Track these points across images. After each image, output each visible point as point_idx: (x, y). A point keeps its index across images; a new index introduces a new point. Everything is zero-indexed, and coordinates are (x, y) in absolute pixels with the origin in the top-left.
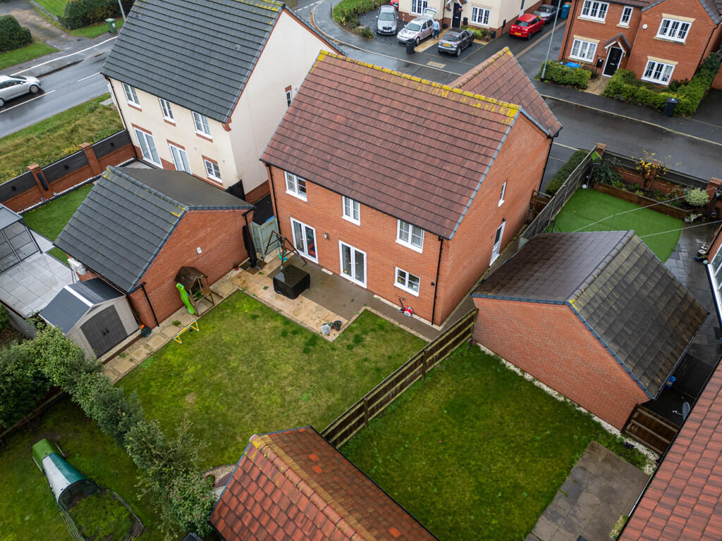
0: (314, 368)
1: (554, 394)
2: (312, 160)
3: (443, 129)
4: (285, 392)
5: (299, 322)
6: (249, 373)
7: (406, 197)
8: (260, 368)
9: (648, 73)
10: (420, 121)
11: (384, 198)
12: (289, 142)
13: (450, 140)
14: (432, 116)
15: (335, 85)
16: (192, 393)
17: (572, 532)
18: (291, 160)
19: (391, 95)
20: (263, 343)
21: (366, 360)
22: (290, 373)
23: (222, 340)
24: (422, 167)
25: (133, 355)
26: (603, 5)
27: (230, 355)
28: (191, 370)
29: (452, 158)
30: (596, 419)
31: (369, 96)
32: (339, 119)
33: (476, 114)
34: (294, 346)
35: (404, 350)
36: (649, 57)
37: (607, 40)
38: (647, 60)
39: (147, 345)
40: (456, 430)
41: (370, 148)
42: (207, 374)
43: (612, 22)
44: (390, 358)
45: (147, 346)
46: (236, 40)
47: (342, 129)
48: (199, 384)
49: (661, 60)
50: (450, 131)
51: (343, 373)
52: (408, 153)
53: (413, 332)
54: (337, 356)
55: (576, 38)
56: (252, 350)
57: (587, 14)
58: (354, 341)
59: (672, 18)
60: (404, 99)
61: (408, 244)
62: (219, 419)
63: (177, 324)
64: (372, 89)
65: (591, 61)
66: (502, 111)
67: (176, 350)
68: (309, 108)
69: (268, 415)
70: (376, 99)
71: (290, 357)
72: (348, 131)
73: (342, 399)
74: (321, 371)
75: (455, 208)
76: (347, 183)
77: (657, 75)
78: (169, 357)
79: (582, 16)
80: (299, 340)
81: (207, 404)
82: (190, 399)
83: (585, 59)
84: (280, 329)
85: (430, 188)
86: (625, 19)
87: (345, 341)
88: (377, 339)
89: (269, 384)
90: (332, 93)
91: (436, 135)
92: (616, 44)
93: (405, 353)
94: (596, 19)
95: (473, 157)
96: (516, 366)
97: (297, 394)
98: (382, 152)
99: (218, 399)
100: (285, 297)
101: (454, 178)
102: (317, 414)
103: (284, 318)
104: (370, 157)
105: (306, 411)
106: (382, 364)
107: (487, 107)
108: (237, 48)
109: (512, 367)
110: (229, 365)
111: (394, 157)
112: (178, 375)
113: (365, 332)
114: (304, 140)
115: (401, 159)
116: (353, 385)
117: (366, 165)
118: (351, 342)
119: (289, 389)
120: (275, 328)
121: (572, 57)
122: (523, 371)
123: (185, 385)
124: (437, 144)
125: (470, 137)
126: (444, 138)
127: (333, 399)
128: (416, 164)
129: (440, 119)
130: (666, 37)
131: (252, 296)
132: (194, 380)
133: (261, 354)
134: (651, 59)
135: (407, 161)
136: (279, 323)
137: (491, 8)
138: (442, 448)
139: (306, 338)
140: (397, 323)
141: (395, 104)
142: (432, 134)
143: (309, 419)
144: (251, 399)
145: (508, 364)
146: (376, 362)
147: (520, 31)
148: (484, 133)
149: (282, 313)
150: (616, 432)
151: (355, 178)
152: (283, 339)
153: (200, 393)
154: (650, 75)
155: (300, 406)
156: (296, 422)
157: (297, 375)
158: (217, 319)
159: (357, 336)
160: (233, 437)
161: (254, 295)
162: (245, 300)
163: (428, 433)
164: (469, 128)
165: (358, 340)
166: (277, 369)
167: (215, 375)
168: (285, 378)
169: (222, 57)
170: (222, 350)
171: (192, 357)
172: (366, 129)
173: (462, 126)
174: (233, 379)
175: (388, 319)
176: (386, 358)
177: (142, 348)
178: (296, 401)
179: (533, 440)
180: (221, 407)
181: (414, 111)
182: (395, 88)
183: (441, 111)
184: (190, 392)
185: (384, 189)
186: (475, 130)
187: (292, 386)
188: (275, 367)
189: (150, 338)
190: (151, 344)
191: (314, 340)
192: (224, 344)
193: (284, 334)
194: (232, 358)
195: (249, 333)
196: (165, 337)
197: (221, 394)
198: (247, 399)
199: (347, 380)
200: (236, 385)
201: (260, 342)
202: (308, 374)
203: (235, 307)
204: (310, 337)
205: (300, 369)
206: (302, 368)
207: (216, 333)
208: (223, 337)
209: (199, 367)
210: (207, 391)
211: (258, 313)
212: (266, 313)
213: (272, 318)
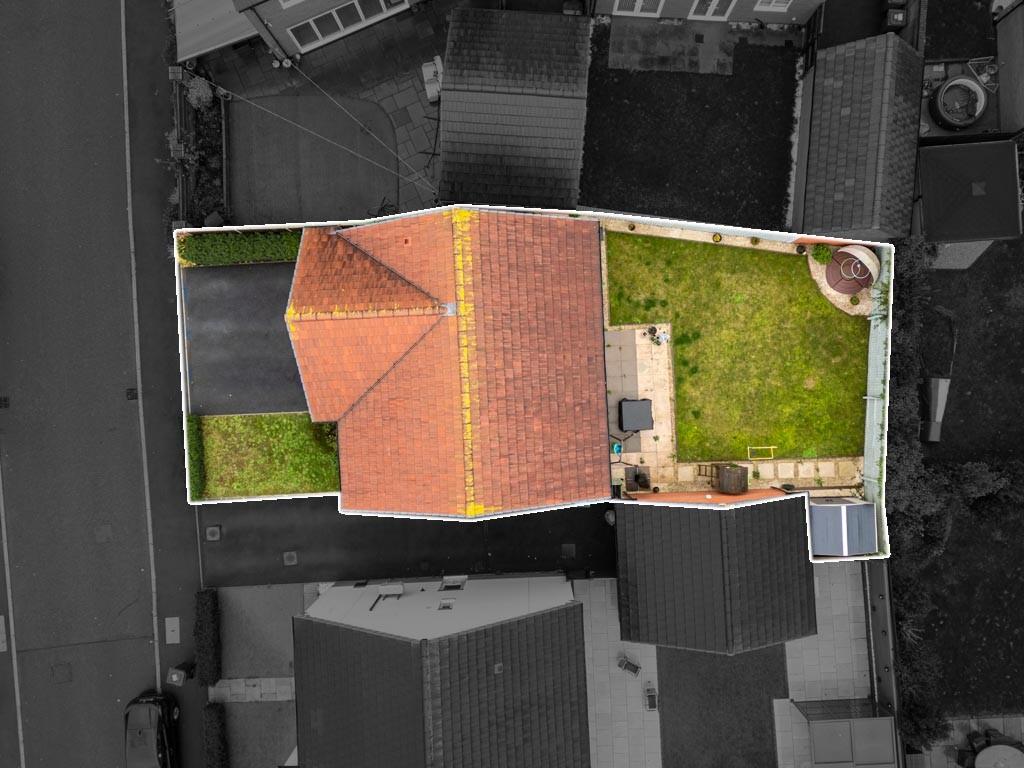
0: (709, 314)
2: (587, 428)
3: (506, 287)
4: (747, 318)
5: (671, 371)
6: (754, 361)
7: (581, 289)
8: (743, 357)
13: (514, 272)
16: (805, 387)
17: (696, 49)
20: (717, 379)
21: (666, 281)
22: (728, 329)
23: (741, 417)
24: (548, 288)
25: (812, 474)
27: (750, 393)
28: (788, 410)
29: (529, 259)
34: (699, 350)
35: (631, 258)
39: (795, 475)
42: (781, 392)
44: (648, 264)
45: (796, 473)
48: (793, 391)
51: (694, 287)
52: (541, 314)
53: (604, 265)
54: (681, 306)
56: (732, 380)
58: (654, 306)
62: (807, 344)
63: (756, 474)
64: (493, 405)
67: (781, 444)
69: (775, 313)
71: (713, 344)
73: (718, 268)
74: (706, 306)
76: (592, 366)
78: (791, 442)
80: (690, 352)
81: (803, 366)
82: (810, 384)
84: (691, 379)
85: (563, 268)
87: (661, 313)
88: (637, 288)
89: (750, 336)
91: (514, 291)
93: (632, 256)
97: (741, 307)
99: (794, 363)
100: (653, 409)
102: (744, 276)
103: (677, 387)
104: (560, 357)
105: (749, 288)
106: (661, 264)
110: (759, 385)
112: (800, 416)
113: (638, 305)
115: (549, 319)
116: (700, 270)
117: (568, 355)
118: (658, 308)
119: (742, 317)
120: (694, 384)
123: (802, 400)
124: (523, 285)
127: (724, 275)
128: (549, 297)
129: (497, 297)
131: (675, 442)
132: (794, 398)
133: (730, 370)
136: (687, 386)
139: (683, 349)
140: (605, 287)
142: (515, 298)
143: (753, 279)
144: (773, 337)
146: (662, 271)
148: (494, 237)
149: (672, 396)
151: (584, 361)
152: (700, 367)
153: (800, 381)
155: (749, 295)
156: (763, 287)
157: (724, 323)
158: (725, 445)
159: (647, 308)
160: (811, 320)
161: (672, 441)
162: (684, 443)
164: (495, 258)
165: (650, 304)
166: (732, 342)
167: (777, 386)
168: (735, 329)
170: (751, 406)
171: (777, 423)
173: (495, 267)
174: (768, 368)
175: (606, 298)
176: (651, 266)
177: (802, 475)
178: (747, 302)
180: (797, 353)
183: (488, 301)
184: (805, 390)
186: (494, 249)
187: (737, 317)
188: (732, 347)
189: (787, 479)
190: (792, 472)
191: (679, 341)
192: (743, 411)
193: (694, 370)
194: (752, 390)
195: (717, 402)
196: (776, 470)
197: (788, 364)
198: (775, 341)
199: (699, 278)
200: (770, 362)
201: (718, 382)
202: (718, 314)
203: (700, 443)
204: (679, 347)
205: (718, 324)
206: (716, 324)
207: (739, 430)
208: (738, 418)
209: (780, 407)
210: (794, 377)
211: (691, 417)
212: (683, 409)
213: (685, 398)
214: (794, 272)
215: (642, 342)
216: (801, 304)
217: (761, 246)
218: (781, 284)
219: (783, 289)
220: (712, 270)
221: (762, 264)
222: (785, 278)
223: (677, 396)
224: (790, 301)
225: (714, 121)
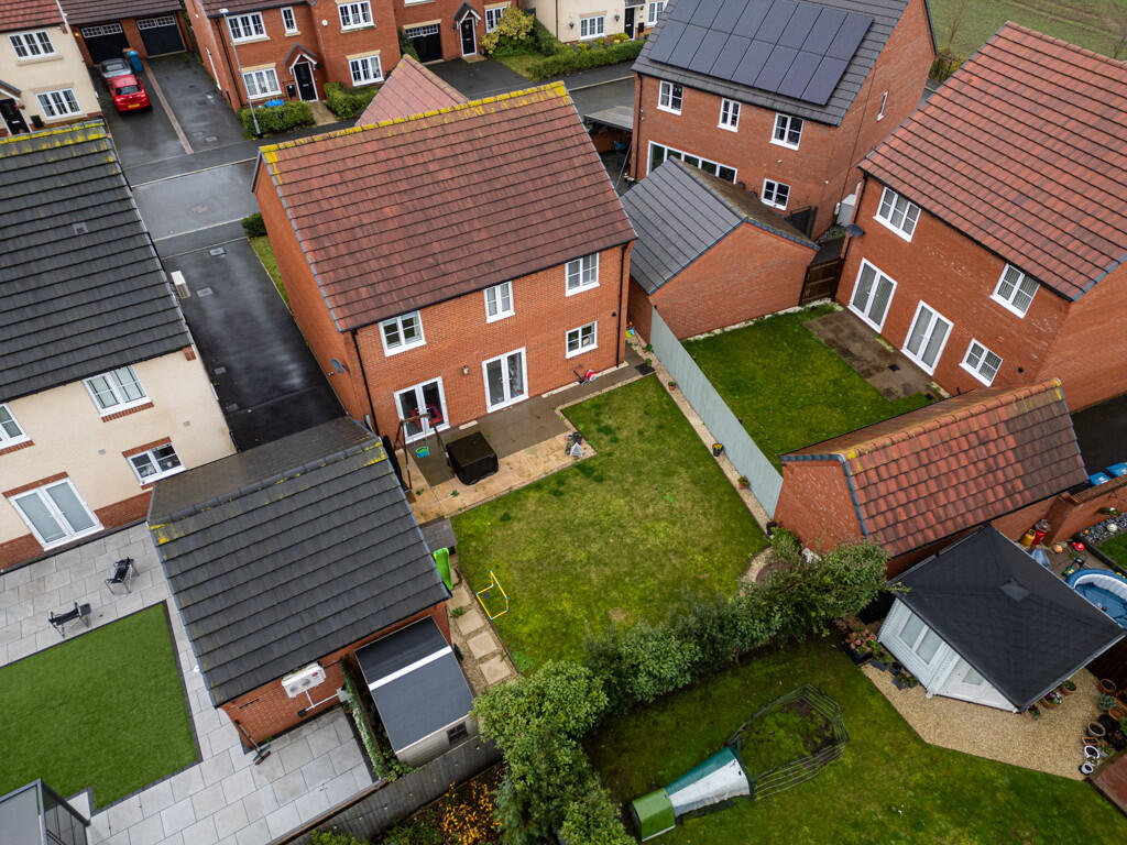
0: (631, 480)
1: (742, 325)
2: (413, 278)
3: (517, 146)
4: (653, 515)
5: (543, 476)
6: (607, 543)
7: (560, 234)
8: (604, 530)
9: (357, 77)
10: (486, 153)
11: (540, 252)
12: (357, 282)
13: (536, 152)
14: (492, 141)
15: (336, 178)
16: (610, 612)
17: (883, 369)
18: (385, 299)
19: (422, 146)
20: (560, 518)
21: (641, 433)
22: (628, 504)
23: (529, 561)
24: (541, 195)
25: (492, 679)
26: (253, 17)
27: (564, 557)
28: (567, 606)
29: (557, 167)
30: (781, 313)
31: (397, 164)
32: (388, 212)
33: (531, 112)
34: (585, 489)
35: (642, 400)
36: (348, 57)
37: (284, 59)
38: (347, 61)
39: (480, 659)
40: (761, 398)
41: (465, 216)
42: (586, 588)
43: (276, 33)
44: (646, 413)
45: (483, 659)
46: (67, 219)
47: (408, 219)
48: (596, 601)
49: (362, 54)
50: (526, 143)
51: (650, 456)
52: (511, 191)
53: (619, 385)
54: (623, 454)
55: (245, 71)
56: (568, 532)
57: (240, 36)
58: (607, 434)
60: (442, 142)
61: (582, 288)
62: (666, 590)
63: (459, 613)
64: (393, 154)
65: (279, 92)
66: (550, 95)
67: (516, 619)
68: (334, 227)
69: (680, 540)
70: (410, 161)
71: (599, 497)
72: (419, 216)
73: (688, 468)
74: (639, 473)
75: (610, 207)
76: (485, 269)
77: (366, 76)
78: (526, 630)
79: (236, 41)
80: (577, 481)
81: (636, 598)
82: (619, 617)
83: (270, 93)
84: (546, 495)
85: (570, 208)
86: (290, 24)
87: (602, 442)
88: (614, 415)
89: (634, 527)
90: (342, 189)
91: (518, 156)
92: (302, 58)
93: (645, 400)
94: (255, 37)
95: (573, 152)
96: (702, 334)
98: (484, 210)
99: (633, 585)
100: (488, 478)
101: (580, 184)
102: (699, 495)
103: (528, 488)
104: (477, 224)
105: (689, 504)
106: (654, 422)
107: (533, 100)
108: (81, 230)
109: (702, 337)
110: (581, 561)
111: (501, 205)
112: (567, 624)
113: (598, 422)
114: (374, 265)
115: (510, 203)
116: (673, 453)
117: (484, 235)
118: (607, 438)
119: (651, 510)
120: (540, 502)
121: (252, 98)
122: (709, 332)
123: (591, 618)
124: (528, 164)
125: (550, 137)
126: (527, 154)
127: (684, 475)
128: (532, 197)
129: (503, 138)
130: (352, 26)
131: (459, 512)
132: (588, 606)
133: (579, 525)
134: (351, 58)
135: (519, 201)
136: (534, 495)
138: (778, 413)
139: (577, 475)
140: (598, 393)
141: (439, 153)
142: (514, 158)
143: (701, 504)
144: (649, 550)
145: (697, 337)
146: (648, 425)
147: (135, 100)
148: (558, 124)
149: (515, 488)
150: (797, 309)
151: (487, 257)
152: (566, 497)
153: (614, 603)
154: (360, 78)
155: (681, 507)
156: (701, 517)
157: (632, 497)
158: (481, 561)
159: (599, 430)
160: (699, 581)
161: (460, 509)
162: (464, 521)
163: (757, 418)
164: (539, 129)
165: (607, 430)
166: (614, 513)
167: (590, 580)
168: (632, 509)
170: (549, 564)
171: (542, 602)
172: (438, 199)
173: (532, 131)
174: (608, 561)
175: (588, 397)
176: (645, 416)
177: (484, 667)
178: (671, 508)
179: (790, 355)
180: (648, 584)
181: (467, 147)
182: (419, 136)
183: (495, 130)
184: (606, 613)
185: (530, 243)
186: (547, 127)
187: (648, 506)
188: (609, 515)
189: (470, 652)
190: (483, 653)
191: (583, 468)
192: (537, 559)
193: (557, 494)
194: (570, 556)
195: (534, 530)
196: (477, 632)
197: (627, 580)
198: (647, 555)
199: (663, 455)
200: (618, 560)
201: (558, 521)
202: (637, 487)
203: (471, 536)
204: (576, 470)
205: (626, 493)
206: (624, 490)
207: (511, 566)
208: (525, 559)
209: (566, 595)
210: (614, 594)
211: (501, 512)
212: (505, 504)
213: (519, 500)
214: (742, 539)
215: (561, 440)
216: (711, 561)
217: (743, 494)
218: (718, 532)
219: (713, 537)
220: (682, 463)
221: (726, 505)
222: (729, 533)
223: (518, 492)
224: (706, 549)
225: (833, 406)
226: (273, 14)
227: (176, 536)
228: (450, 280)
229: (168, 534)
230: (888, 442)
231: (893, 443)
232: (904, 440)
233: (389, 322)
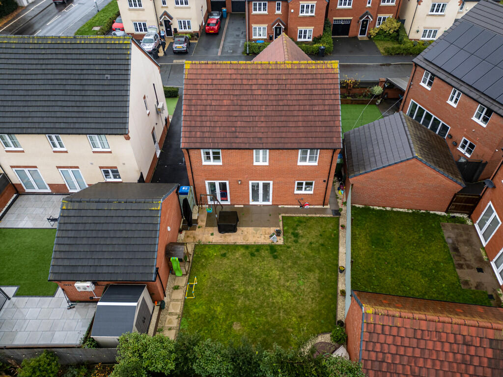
0: (290, 264)
1: (406, 210)
2: (222, 135)
3: (300, 87)
4: (287, 287)
5: (253, 244)
6: (257, 289)
7: (301, 135)
8: (260, 282)
9: (300, 37)
10: (283, 87)
11: (287, 140)
12: (197, 129)
13: (308, 92)
14: (289, 82)
15: (210, 82)
16: (235, 323)
17: (472, 268)
18: (205, 140)
19: (254, 77)
21: (311, 243)
22: (279, 275)
23: (219, 280)
24: (300, 113)
25: (167, 325)
26: (264, 3)
27: (234, 286)
28: (219, 309)
29: (316, 102)
30: (431, 212)
31: (239, 82)
32: (225, 102)
33: (315, 73)
34: (266, 258)
35: (324, 228)
36: (298, 28)
37: (272, 23)
38: (298, 29)
39: (170, 313)
40: (386, 253)
41: (259, 114)
42: (232, 305)
43: (271, 12)
44: (321, 235)
45: (171, 314)
46: (104, 72)
47: (232, 108)
48: (232, 314)
49: (305, 28)
50: (305, 87)
51: (307, 257)
52: (286, 108)
53: (318, 215)
54: (295, 250)
55: (254, 26)
56: (244, 275)
57: (256, 11)
58: (294, 237)
59: (305, 3)
60: (264, 77)
61: (307, 163)
62: (267, 327)
63: (176, 288)
64: (239, 77)
65: (266, 37)
66: (329, 66)
67: (195, 303)
68: (199, 102)
69: (291, 306)
70: (245, 82)
71: (269, 266)
72: (237, 108)
73: (321, 272)
74: (295, 263)
75: (334, 129)
76: (256, 140)
77: (305, 37)
78: (195, 311)
79: (254, 12)
80: (265, 253)
81: (250, 323)
82: (237, 327)
83: (262, 37)
84: (247, 253)
85: (312, 124)
86: (278, 9)
87: (290, 240)
88: (305, 229)
89: (274, 288)
90: (210, 87)
91: (298, 92)
92: (279, 25)
93: (325, 228)
94: (262, 12)
95: (327, 97)
96: (379, 207)
97: (295, 284)
98: (269, 113)
99: (254, 316)
100: (230, 234)
101: (323, 113)
102: (317, 288)
103: (242, 246)
104: (262, 119)
105: (309, 290)
106: (321, 241)
107: (319, 67)
108: (107, 77)
109: (378, 208)
110: (240, 292)
111: (278, 113)
112: (213, 318)
113: (295, 229)
114: (208, 124)
115: (283, 113)
116: (319, 261)
117: (263, 125)
118: (293, 238)
119: (288, 284)
120: (243, 255)
121: (254, 37)
122: (383, 207)
123: (225, 320)
124: (302, 97)
125: (319, 87)
126: (303, 92)
127: (317, 275)
128: (295, 113)
129: (295, 82)
130: (304, 14)
131: (208, 243)
132: (227, 315)
133: (251, 274)
134: (300, 28)
135: (288, 113)
136: (242, 251)
137: (190, 19)
138: (389, 266)
139: (267, 250)
140: (305, 215)
141: (260, 82)
142: (295, 92)
143: (315, 293)
144: (273, 303)
145: (375, 207)
146: (317, 241)
147: (213, 29)
148: (326, 81)
149: (238, 244)
150: (443, 214)
151: (260, 135)
152: (255, 258)
153: (239, 320)
154: (301, 37)
155: (304, 290)
156: (310, 299)
157: (284, 273)
158: (201, 270)
159: (293, 234)
160: (286, 331)
161: (209, 242)
162: (207, 248)
163: (377, 262)
164: (315, 82)
165: (296, 235)
166: (270, 277)
167: (237, 303)
168: (280, 279)
169: (96, 88)
170: (225, 286)
171: (210, 301)
172: (250, 103)
173: (310, 82)
174: (251, 298)
175: (299, 215)
176: (319, 236)
177: (169, 317)
178: (299, 288)
179: (420, 237)
180: (261, 319)
181: (275, 82)
182: (254, 71)
183: (292, 77)
184: (232, 322)
185: (284, 135)
186: (320, 81)
187: (288, 281)
188: (267, 276)
189: (168, 307)
190: (173, 311)
191: (272, 248)
192: (222, 281)
193: (252, 255)
194: (237, 287)
195: (231, 266)
196: (177, 300)
197: (253, 312)
198: (271, 304)
199: (313, 260)
200: (256, 300)
201: (244, 268)
202: (289, 269)
203: (205, 256)
204: (269, 248)
205: (283, 269)
206: (283, 268)
207: (210, 278)
208: (218, 278)
209: (222, 304)
210: (243, 315)
211: (223, 252)
212: (228, 249)
213: (235, 250)
214: (323, 321)
215: (273, 230)
216: (299, 324)
217: (340, 298)
218: (313, 312)
219: (309, 313)
220: (321, 269)
221: (326, 300)
222: (318, 314)
223: (237, 246)
224: (300, 317)
225: (424, 275)
226: (272, 3)
227: (69, 208)
228: (238, 140)
229: (67, 206)
230: (397, 314)
231: (400, 317)
232: (408, 318)
233: (207, 151)
